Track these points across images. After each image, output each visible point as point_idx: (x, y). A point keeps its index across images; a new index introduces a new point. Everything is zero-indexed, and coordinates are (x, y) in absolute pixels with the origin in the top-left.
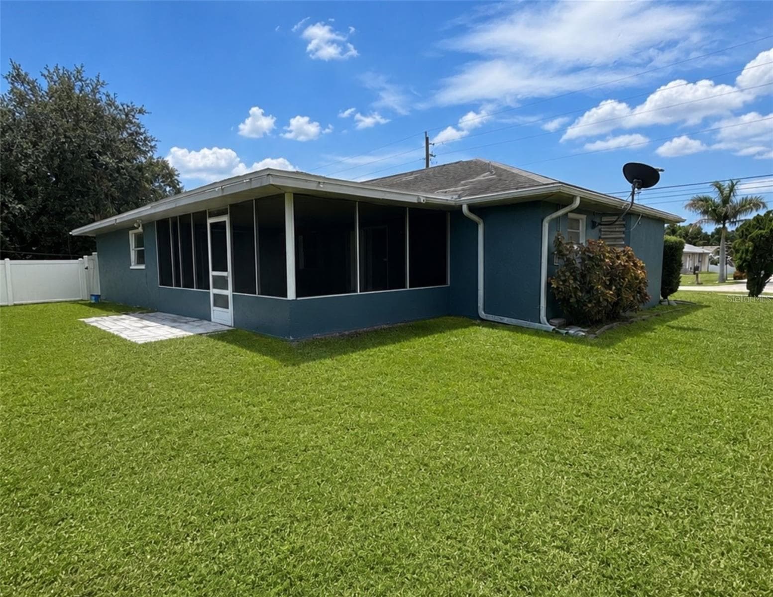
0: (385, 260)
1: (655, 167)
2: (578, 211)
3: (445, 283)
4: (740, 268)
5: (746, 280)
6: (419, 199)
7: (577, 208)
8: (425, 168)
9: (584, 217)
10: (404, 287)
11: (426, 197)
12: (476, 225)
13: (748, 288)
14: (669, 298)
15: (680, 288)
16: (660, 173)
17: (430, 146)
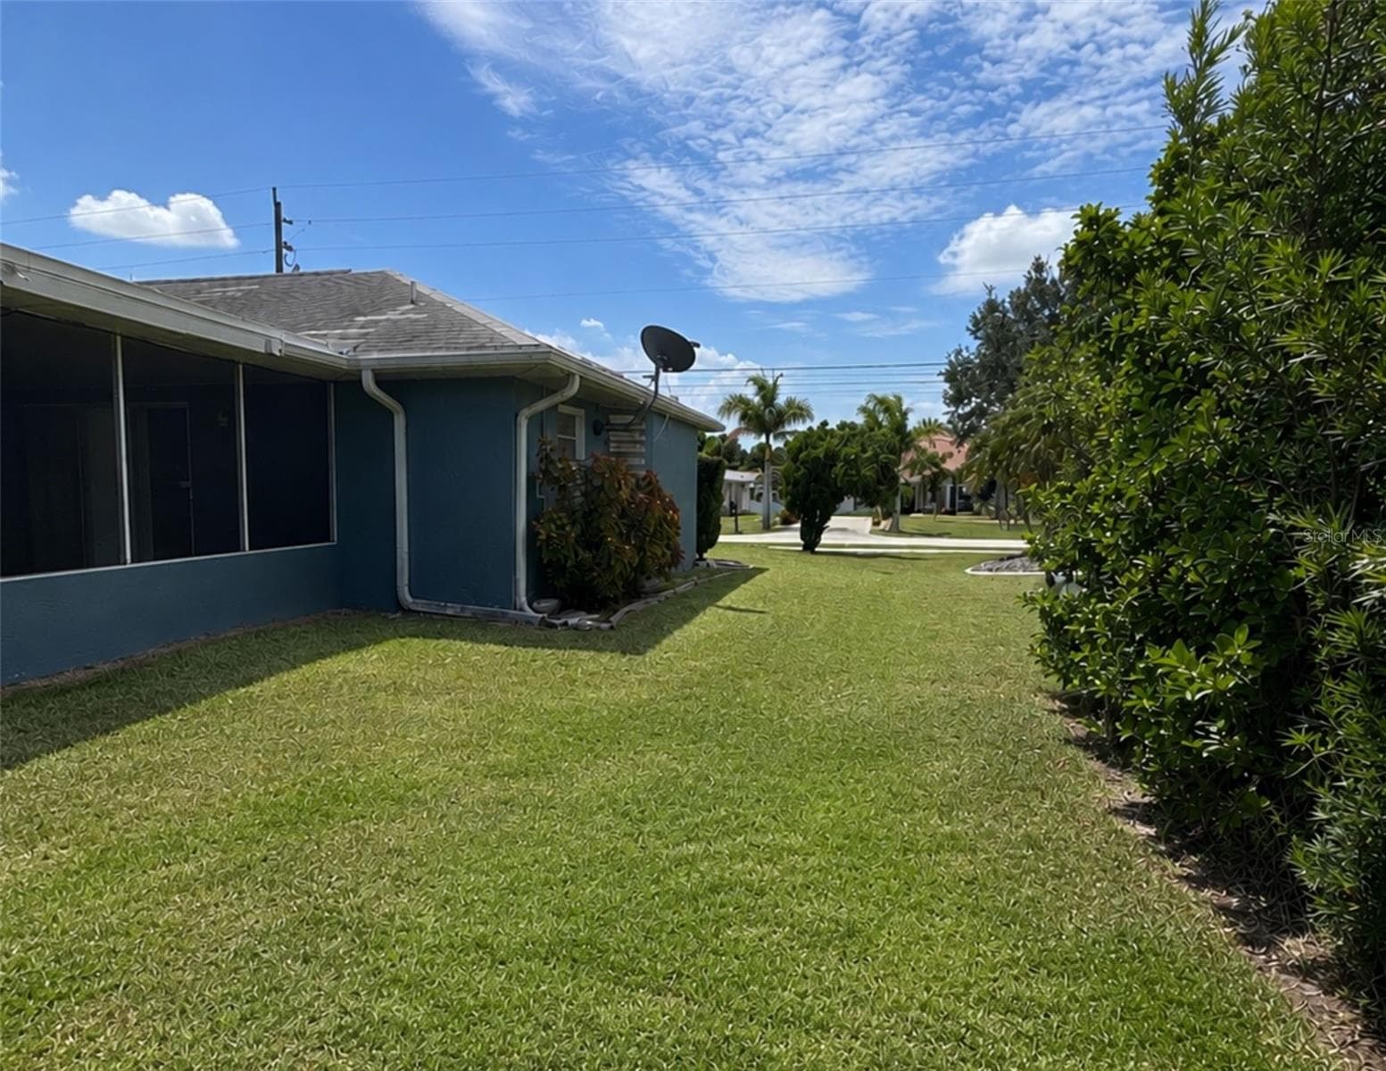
0: (184, 484)
1: (689, 340)
2: (575, 401)
3: (327, 538)
4: (790, 507)
5: (798, 525)
6: (268, 344)
7: (574, 397)
8: (273, 272)
9: (582, 412)
10: (237, 546)
11: (287, 345)
12: (390, 415)
13: (802, 538)
14: (705, 555)
15: (722, 538)
16: (696, 349)
17: (284, 224)
